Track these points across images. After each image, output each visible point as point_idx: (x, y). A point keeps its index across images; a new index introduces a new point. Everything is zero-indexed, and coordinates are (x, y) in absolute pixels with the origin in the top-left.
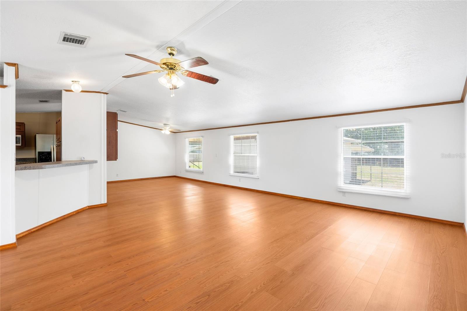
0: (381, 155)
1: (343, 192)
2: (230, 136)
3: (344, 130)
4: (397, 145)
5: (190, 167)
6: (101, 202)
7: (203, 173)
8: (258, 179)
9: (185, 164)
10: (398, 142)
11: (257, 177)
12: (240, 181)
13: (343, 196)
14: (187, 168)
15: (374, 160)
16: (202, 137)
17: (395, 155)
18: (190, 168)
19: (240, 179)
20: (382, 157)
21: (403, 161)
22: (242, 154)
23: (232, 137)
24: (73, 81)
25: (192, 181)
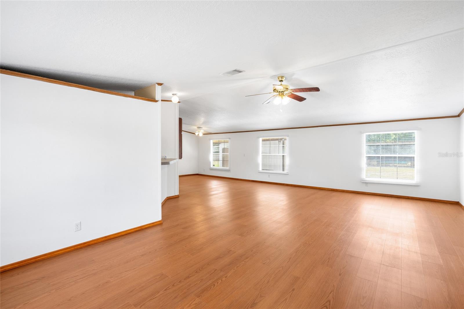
0: (396, 154)
1: (366, 183)
2: (258, 138)
3: (366, 135)
4: (409, 147)
5: (214, 165)
6: (175, 194)
7: (230, 170)
8: (288, 174)
9: (210, 163)
10: (410, 145)
11: (288, 173)
12: (269, 177)
13: (366, 186)
14: (212, 166)
15: (391, 158)
16: (229, 139)
17: (408, 154)
18: (214, 167)
19: (269, 175)
20: (397, 155)
21: (414, 159)
22: (270, 154)
23: (261, 139)
24: (173, 94)
25: (218, 178)
